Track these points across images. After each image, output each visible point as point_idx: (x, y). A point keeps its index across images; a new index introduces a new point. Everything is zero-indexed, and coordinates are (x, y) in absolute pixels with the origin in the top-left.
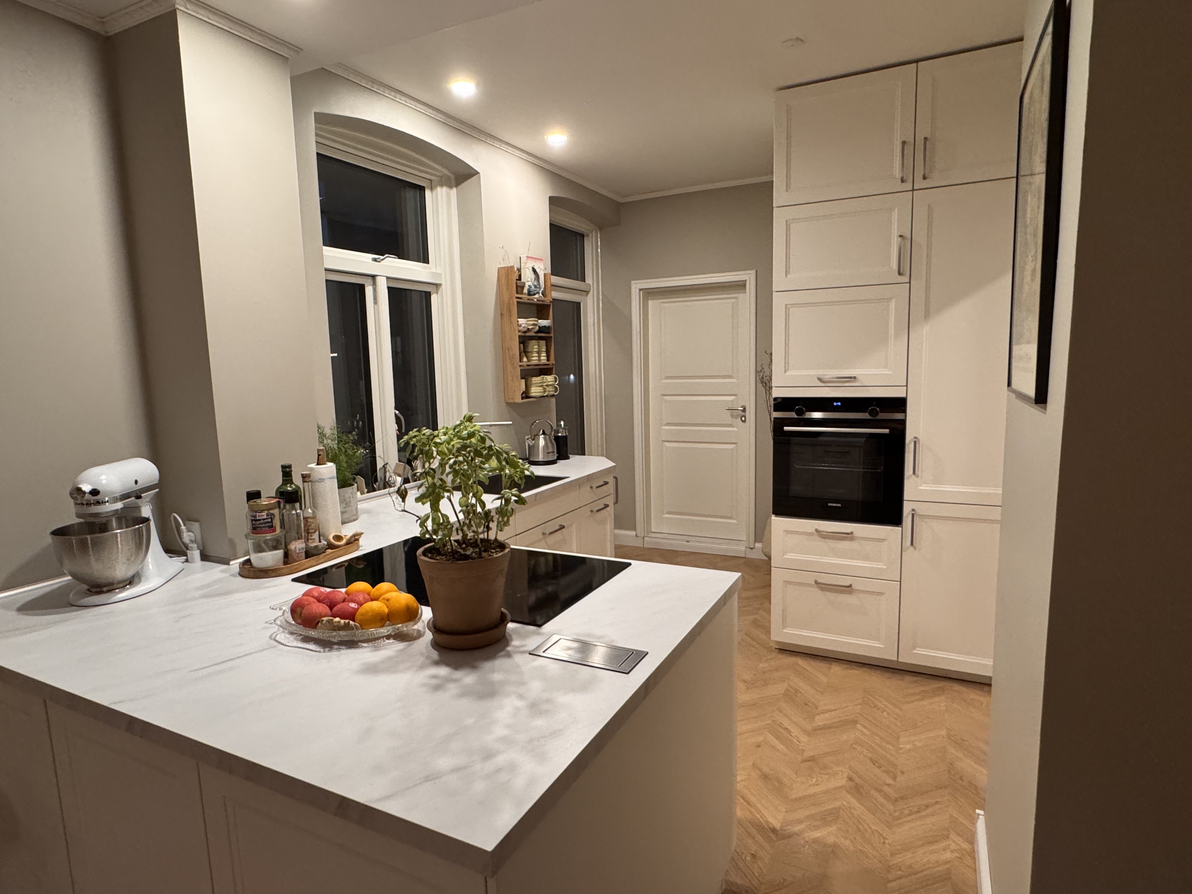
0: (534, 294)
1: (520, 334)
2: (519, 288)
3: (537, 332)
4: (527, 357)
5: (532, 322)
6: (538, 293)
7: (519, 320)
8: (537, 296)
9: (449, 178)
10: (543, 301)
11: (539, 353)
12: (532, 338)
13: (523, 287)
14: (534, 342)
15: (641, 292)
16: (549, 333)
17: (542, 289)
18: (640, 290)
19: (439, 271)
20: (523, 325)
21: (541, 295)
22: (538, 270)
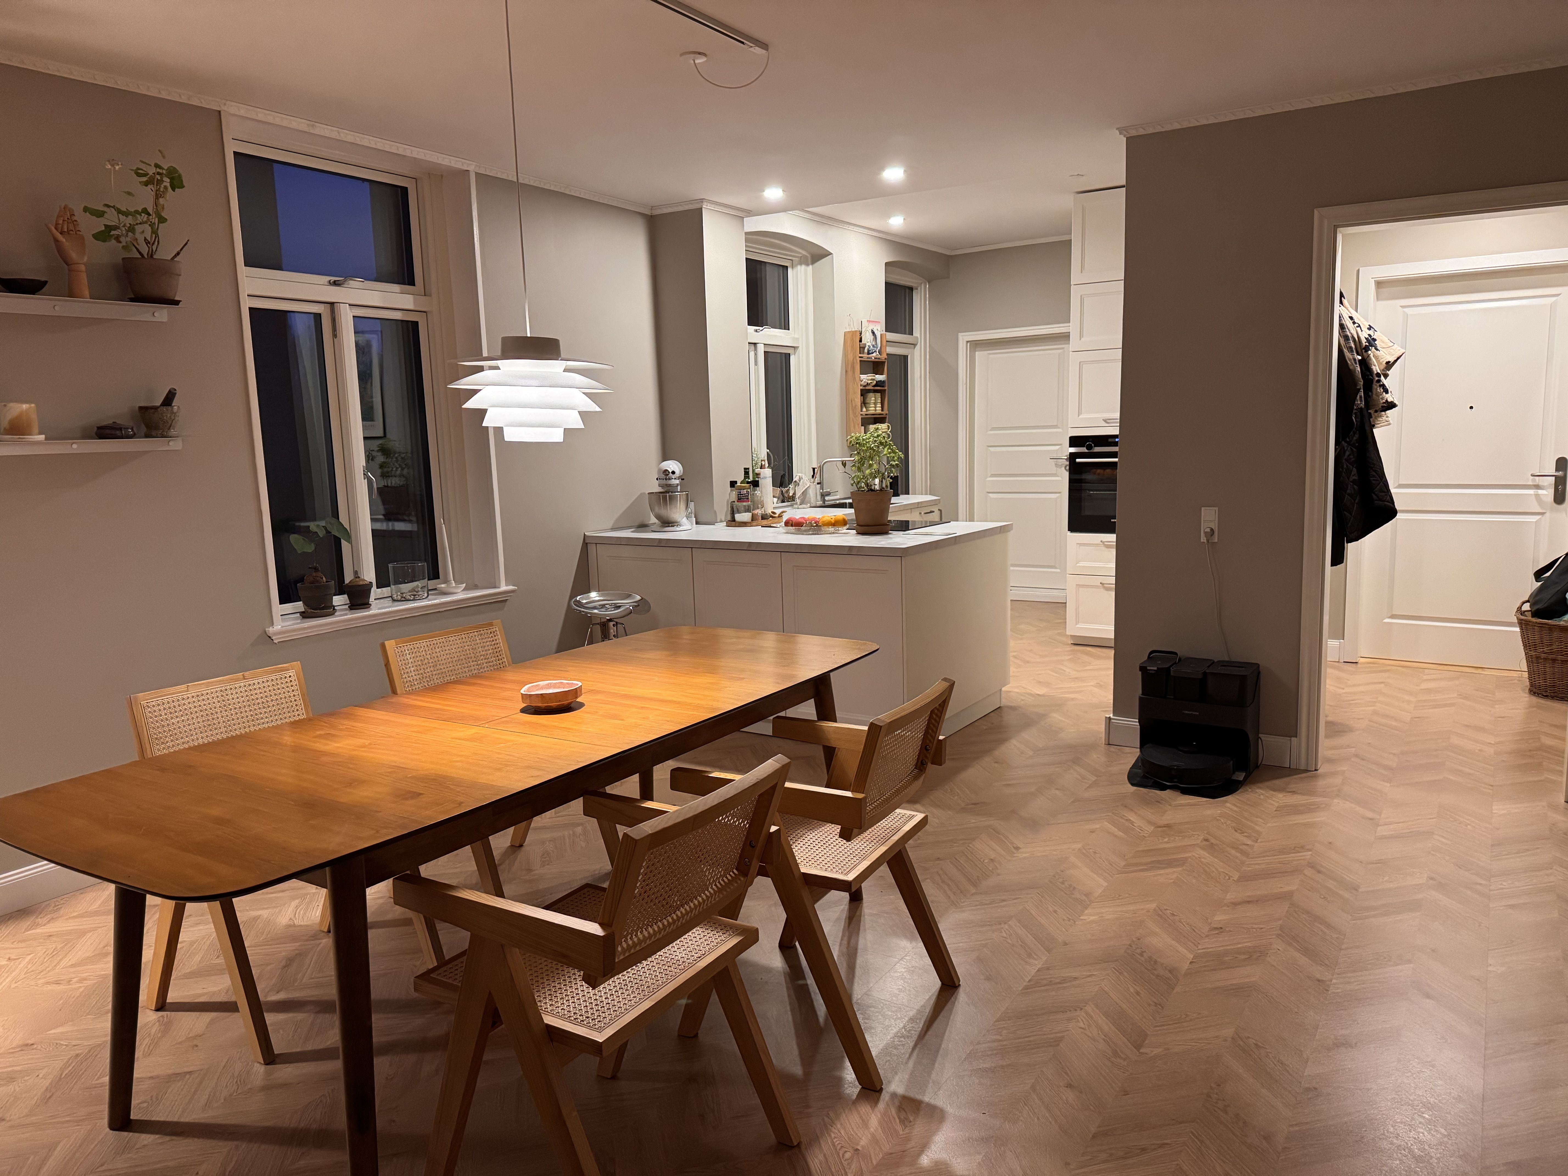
0: (873, 353)
1: (862, 388)
2: (861, 349)
3: (874, 386)
4: (866, 407)
5: (870, 378)
6: (875, 351)
7: (861, 376)
8: (874, 354)
9: (806, 257)
10: (879, 359)
11: (875, 404)
12: (869, 391)
13: (864, 348)
14: (871, 394)
15: (969, 344)
16: (883, 387)
17: (879, 348)
18: (968, 342)
19: (796, 336)
20: (864, 380)
21: (878, 353)
22: (876, 332)
